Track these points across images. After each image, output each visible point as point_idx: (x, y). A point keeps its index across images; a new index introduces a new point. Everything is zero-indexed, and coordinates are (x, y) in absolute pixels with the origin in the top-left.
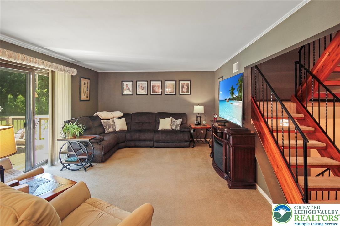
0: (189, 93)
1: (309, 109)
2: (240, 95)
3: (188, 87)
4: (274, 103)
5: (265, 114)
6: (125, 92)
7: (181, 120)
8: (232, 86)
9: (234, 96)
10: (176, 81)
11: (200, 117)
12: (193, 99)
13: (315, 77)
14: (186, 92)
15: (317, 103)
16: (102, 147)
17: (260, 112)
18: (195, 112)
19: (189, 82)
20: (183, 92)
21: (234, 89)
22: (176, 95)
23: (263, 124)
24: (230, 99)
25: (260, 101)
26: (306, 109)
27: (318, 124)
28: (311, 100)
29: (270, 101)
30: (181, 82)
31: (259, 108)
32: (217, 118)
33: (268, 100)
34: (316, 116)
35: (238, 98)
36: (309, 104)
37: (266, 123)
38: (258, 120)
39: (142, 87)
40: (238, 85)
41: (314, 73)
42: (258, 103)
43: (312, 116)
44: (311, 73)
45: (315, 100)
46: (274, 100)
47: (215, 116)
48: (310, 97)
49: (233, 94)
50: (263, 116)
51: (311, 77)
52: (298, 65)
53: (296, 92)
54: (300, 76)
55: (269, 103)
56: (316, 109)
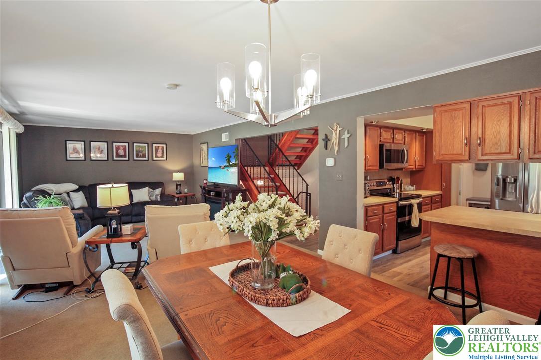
0: (165, 159)
1: (277, 171)
2: (237, 162)
3: (163, 151)
4: (259, 168)
5: (252, 176)
6: (71, 156)
7: (161, 189)
8: (229, 154)
9: (231, 163)
10: (148, 144)
11: (180, 185)
12: (170, 166)
13: (280, 150)
14: (161, 157)
15: (281, 168)
16: (87, 222)
17: (249, 175)
18: (173, 179)
19: (164, 146)
20: (156, 157)
21: (231, 157)
22: (148, 160)
23: (251, 183)
24: (225, 166)
25: (247, 166)
26: (275, 171)
27: (282, 181)
28: (277, 166)
29: (256, 166)
30: (154, 145)
31: (247, 172)
32: (207, 183)
33: (254, 166)
34: (280, 176)
35: (234, 165)
36: (277, 168)
37: (253, 182)
38: (247, 181)
39: (99, 149)
40: (235, 154)
41: (279, 146)
42: (246, 168)
43: (278, 176)
44: (278, 147)
45: (280, 166)
46: (258, 166)
47: (205, 182)
48: (277, 164)
49: (229, 161)
50: (250, 177)
51: (278, 149)
52: (270, 140)
53: (269, 159)
54: (271, 147)
55: (255, 168)
56: (280, 171)
